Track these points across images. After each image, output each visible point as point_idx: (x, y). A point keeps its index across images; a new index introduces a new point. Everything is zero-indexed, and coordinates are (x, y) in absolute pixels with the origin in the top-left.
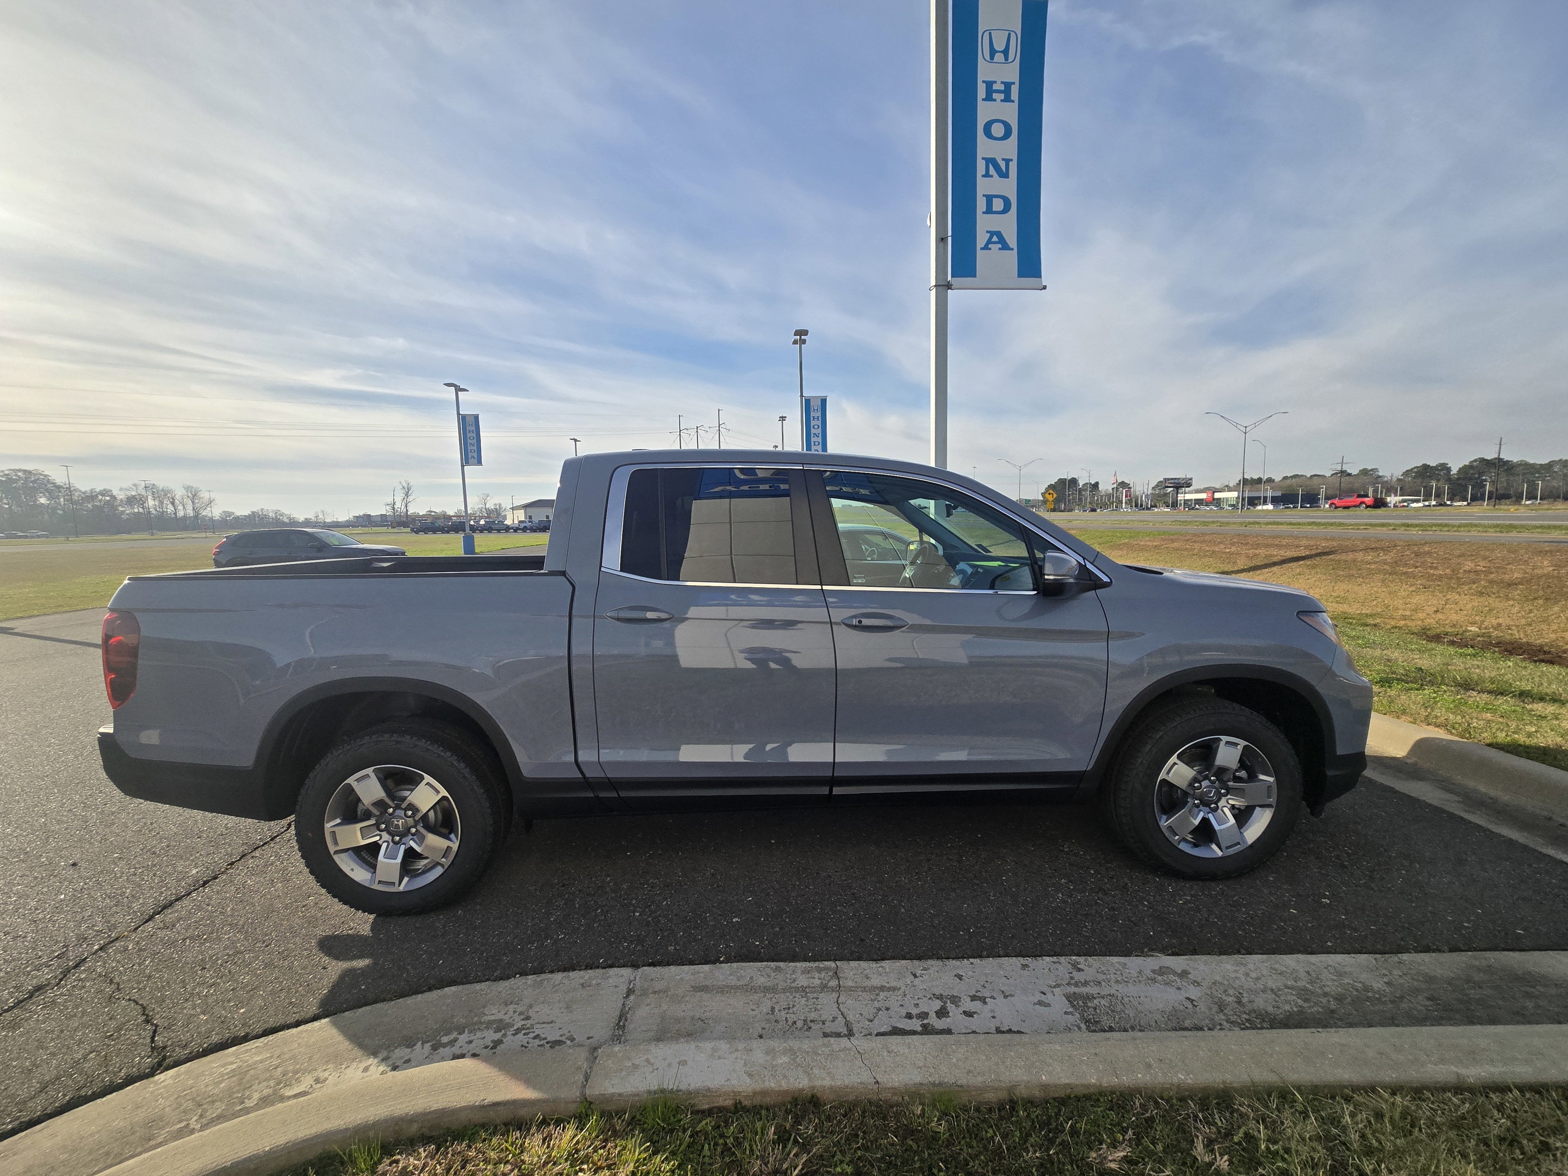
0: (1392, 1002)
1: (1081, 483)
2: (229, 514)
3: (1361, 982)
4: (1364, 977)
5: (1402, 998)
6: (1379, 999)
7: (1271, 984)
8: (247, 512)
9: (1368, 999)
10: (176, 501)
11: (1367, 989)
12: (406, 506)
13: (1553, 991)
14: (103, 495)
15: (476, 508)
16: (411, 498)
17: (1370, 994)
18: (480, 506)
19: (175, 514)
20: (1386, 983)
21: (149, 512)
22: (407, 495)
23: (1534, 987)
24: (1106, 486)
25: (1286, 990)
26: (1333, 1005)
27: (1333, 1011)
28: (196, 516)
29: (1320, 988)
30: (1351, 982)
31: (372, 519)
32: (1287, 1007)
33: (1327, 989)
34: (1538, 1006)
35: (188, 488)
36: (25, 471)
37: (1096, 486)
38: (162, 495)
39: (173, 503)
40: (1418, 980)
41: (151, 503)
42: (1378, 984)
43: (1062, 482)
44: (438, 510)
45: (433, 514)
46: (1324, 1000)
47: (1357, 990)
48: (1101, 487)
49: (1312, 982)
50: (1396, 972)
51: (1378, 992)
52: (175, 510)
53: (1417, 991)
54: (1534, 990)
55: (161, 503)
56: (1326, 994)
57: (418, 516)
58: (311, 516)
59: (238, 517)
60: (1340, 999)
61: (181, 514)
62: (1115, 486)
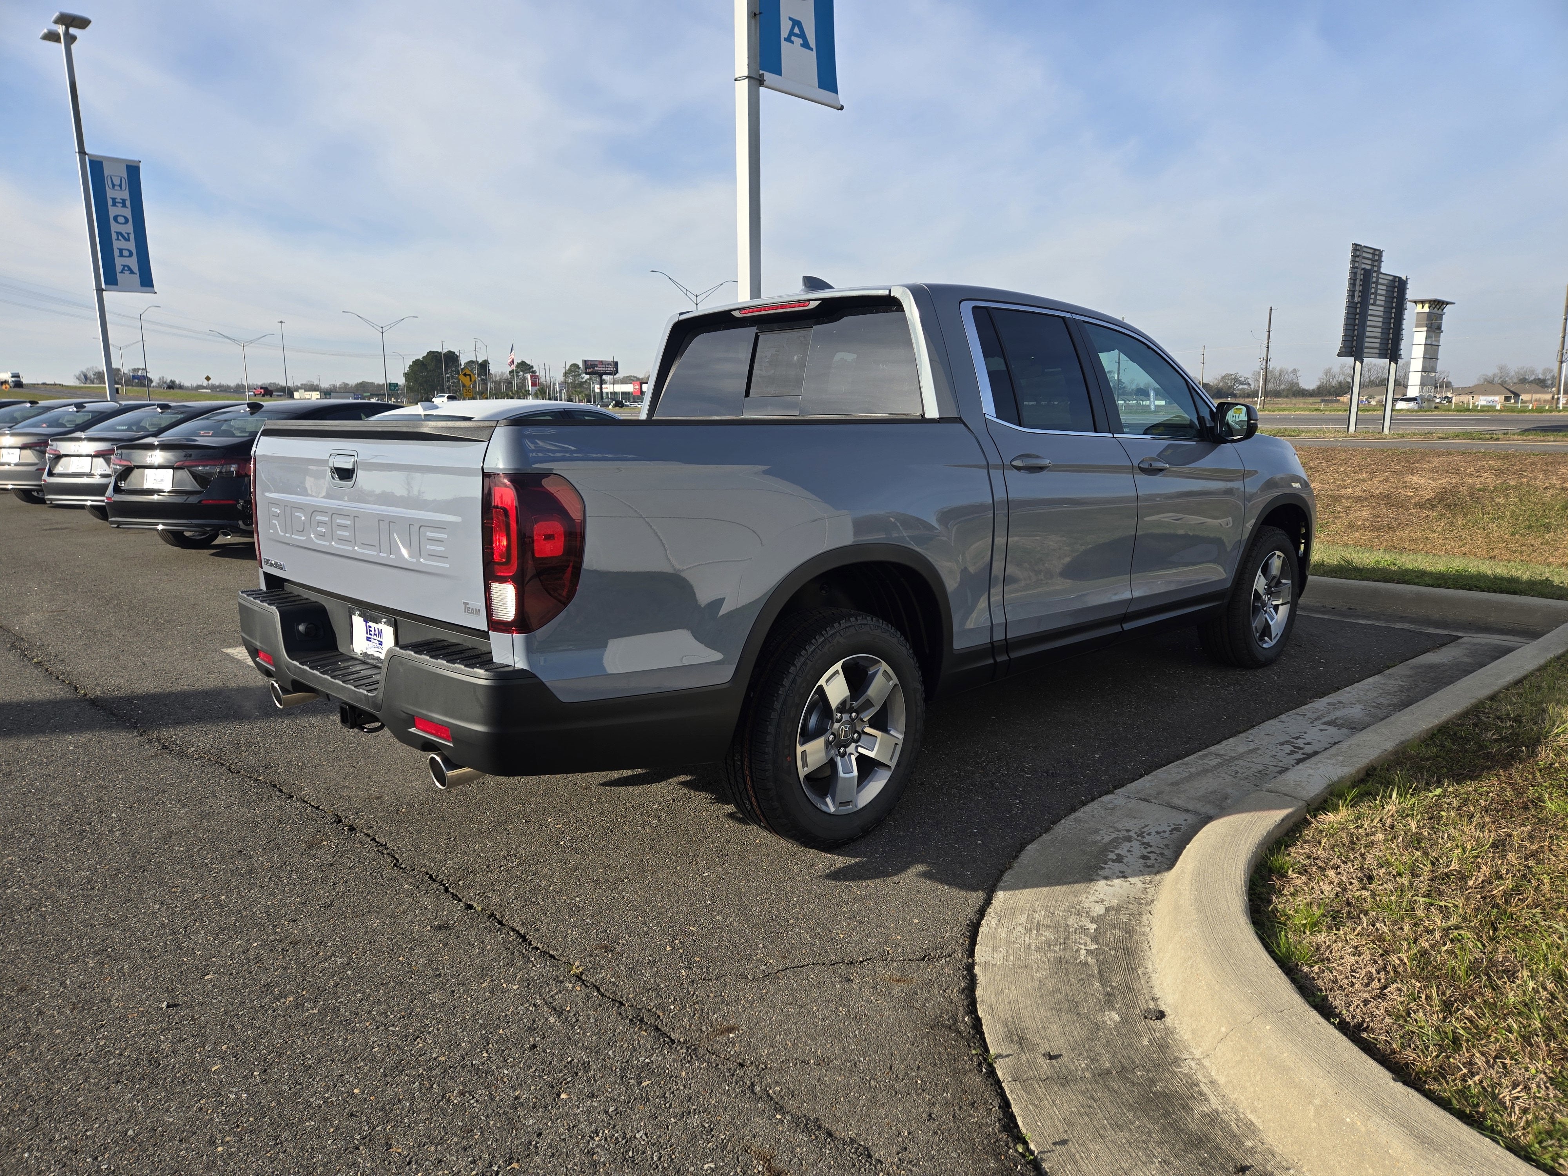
1: (463, 361)
24: (500, 368)
37: (484, 367)
43: (433, 356)
48: (493, 369)
62: (513, 367)
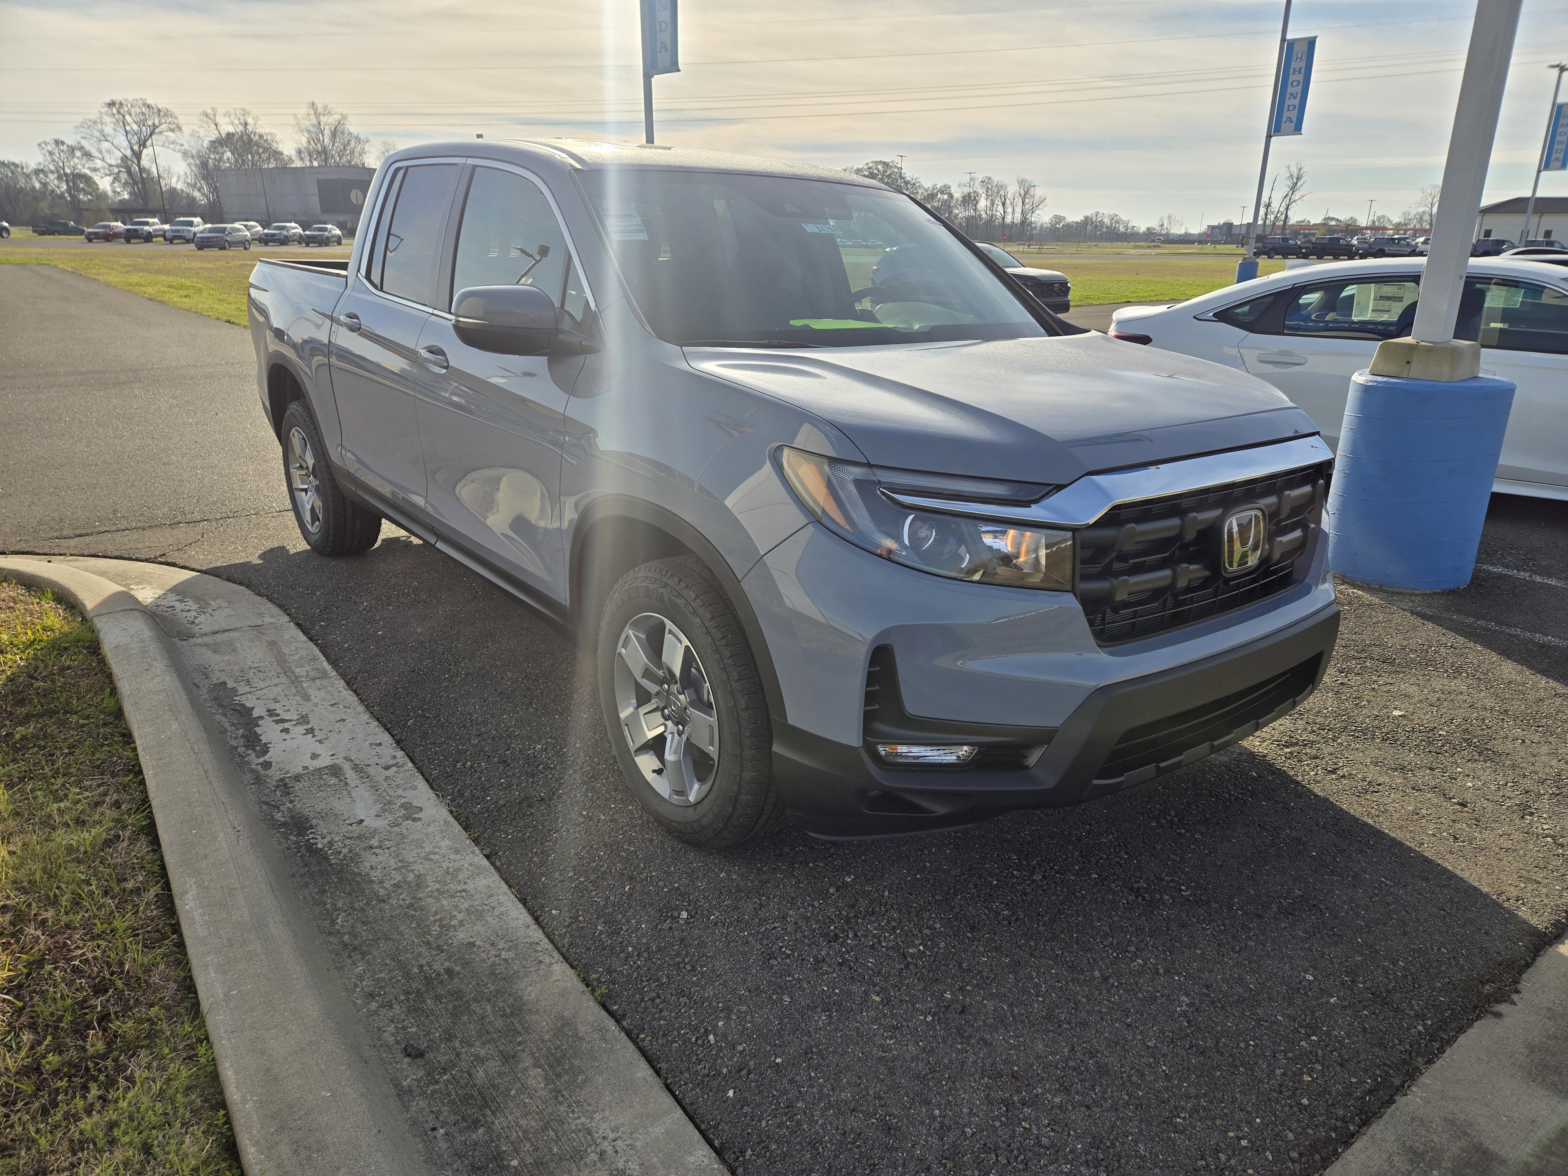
2: (1058, 219)
8: (1078, 218)
10: (1008, 201)
12: (1287, 209)
14: (942, 193)
15: (1413, 212)
16: (1297, 195)
18: (1421, 209)
19: (1003, 219)
21: (980, 216)
22: (1293, 188)
28: (1024, 222)
31: (1235, 231)
35: (1021, 182)
36: (884, 163)
38: (995, 191)
39: (1004, 204)
41: (983, 203)
44: (1343, 216)
45: (1333, 223)
52: (1005, 213)
55: (993, 203)
57: (1309, 227)
58: (1154, 224)
59: (1068, 224)
61: (1008, 219)
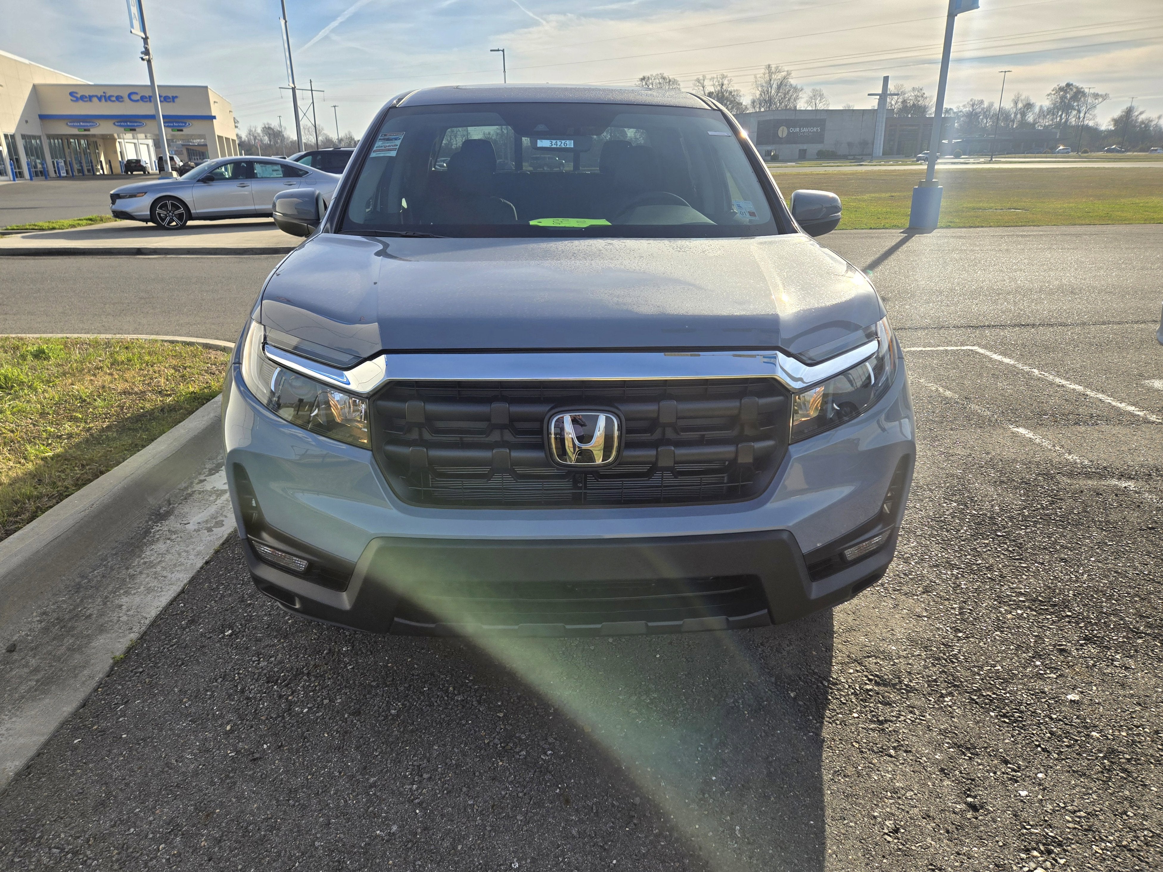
0: (106, 597)
3: (134, 594)
4: (137, 600)
5: (105, 604)
6: (115, 593)
7: (168, 557)
9: (120, 588)
11: (127, 593)
13: (23, 689)
17: (122, 591)
20: (122, 605)
23: (37, 681)
25: (159, 559)
26: (131, 571)
27: (127, 569)
29: (148, 574)
30: (139, 590)
32: (147, 553)
33: (144, 576)
34: (26, 666)
40: (107, 622)
42: (124, 600)
46: (138, 570)
47: (130, 588)
49: (155, 573)
50: (124, 618)
51: (119, 596)
53: (101, 615)
54: (36, 678)
56: (141, 573)
60: (132, 577)
